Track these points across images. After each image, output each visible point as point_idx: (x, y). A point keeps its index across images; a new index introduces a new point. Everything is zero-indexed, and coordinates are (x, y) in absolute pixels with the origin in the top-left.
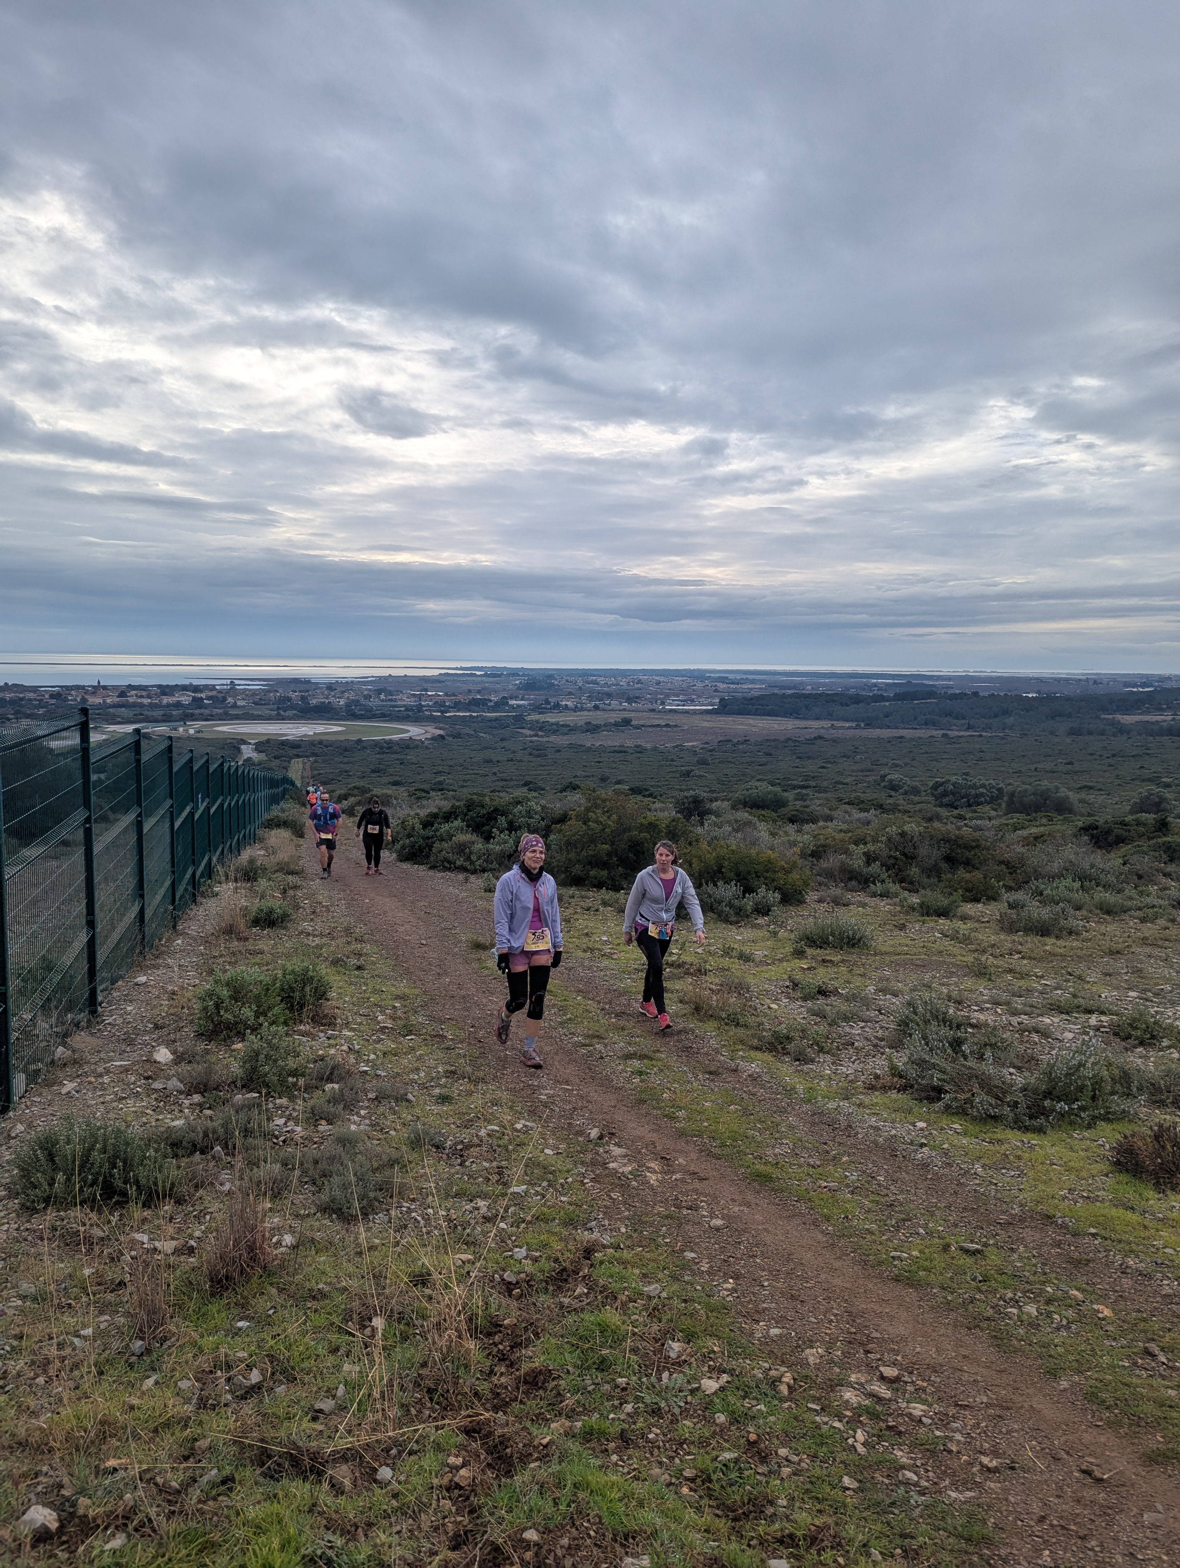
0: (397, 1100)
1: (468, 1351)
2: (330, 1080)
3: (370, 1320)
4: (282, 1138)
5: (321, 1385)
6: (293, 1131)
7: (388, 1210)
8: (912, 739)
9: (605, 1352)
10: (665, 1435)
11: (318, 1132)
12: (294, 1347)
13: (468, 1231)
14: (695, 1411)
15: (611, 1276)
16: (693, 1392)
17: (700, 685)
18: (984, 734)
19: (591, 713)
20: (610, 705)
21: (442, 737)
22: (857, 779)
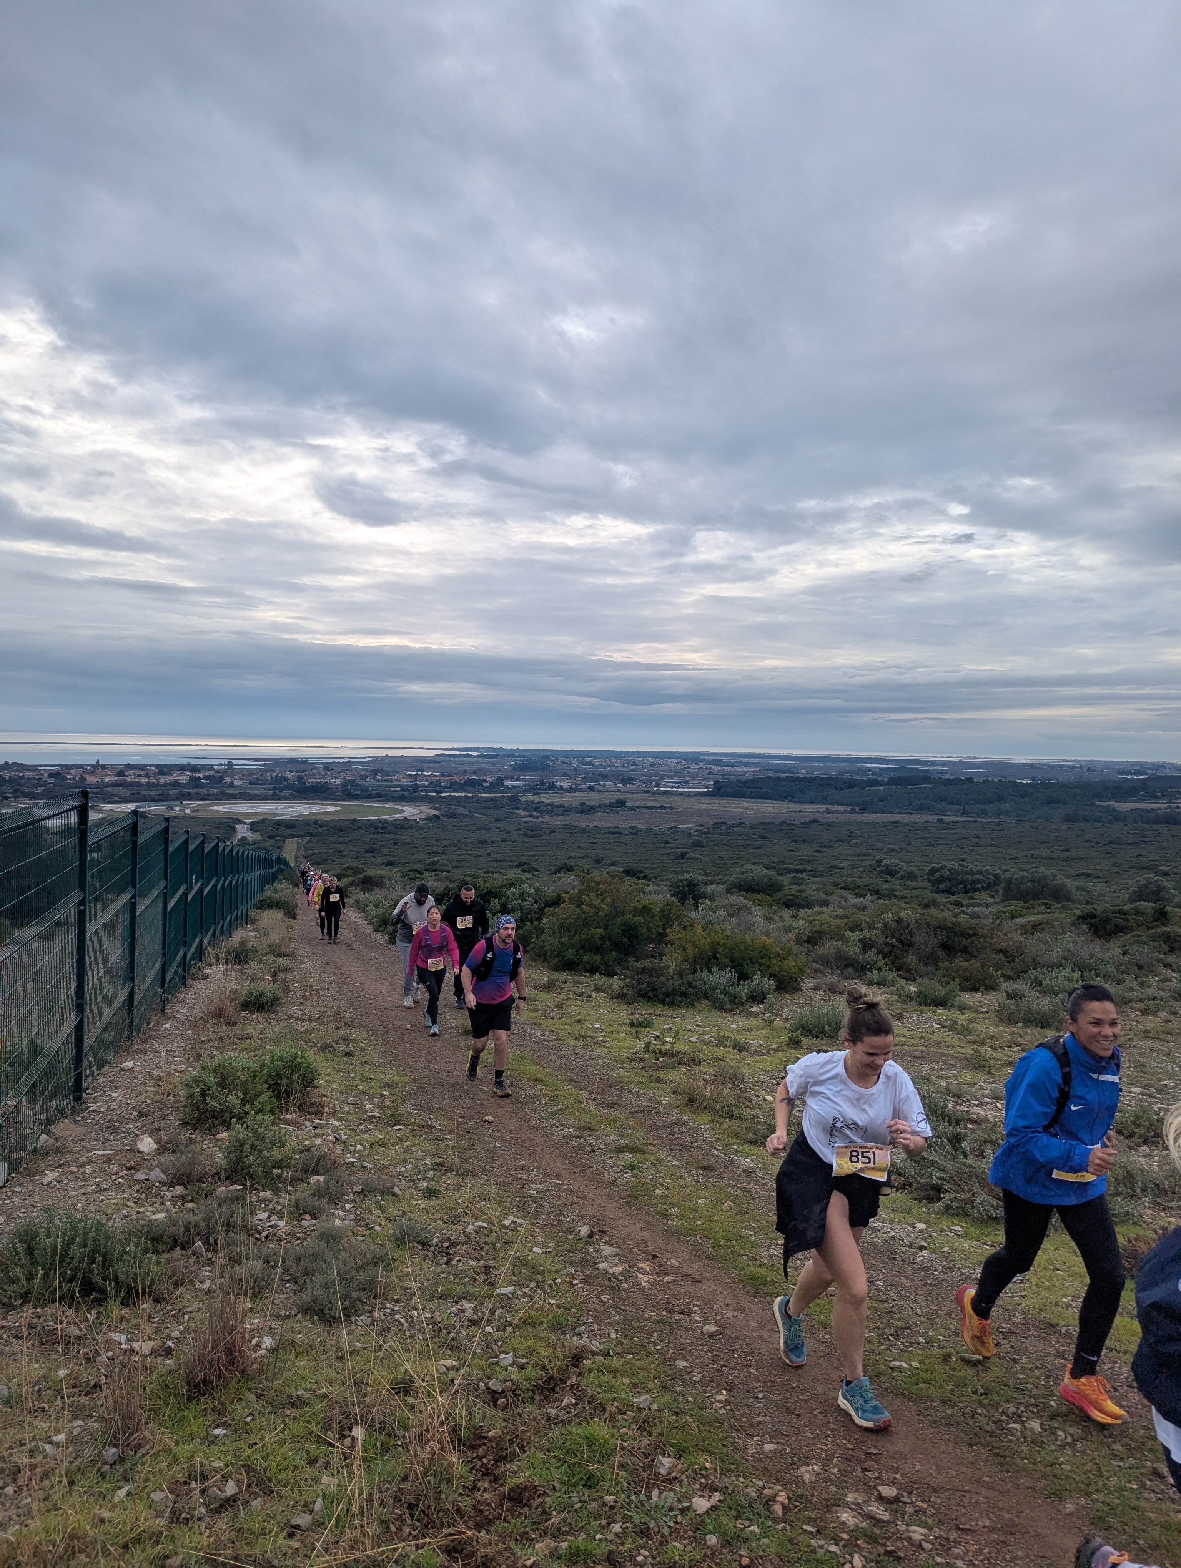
0: (383, 1193)
1: (451, 1465)
2: (315, 1172)
3: (350, 1429)
4: (265, 1234)
5: (298, 1498)
6: (276, 1226)
7: (371, 1312)
8: (908, 825)
9: (593, 1467)
10: (654, 1558)
11: (301, 1226)
12: (272, 1457)
13: (453, 1335)
14: (685, 1532)
15: (600, 1386)
16: (683, 1511)
17: (694, 767)
18: (980, 820)
19: (587, 794)
20: (605, 786)
21: (437, 817)
22: (853, 863)
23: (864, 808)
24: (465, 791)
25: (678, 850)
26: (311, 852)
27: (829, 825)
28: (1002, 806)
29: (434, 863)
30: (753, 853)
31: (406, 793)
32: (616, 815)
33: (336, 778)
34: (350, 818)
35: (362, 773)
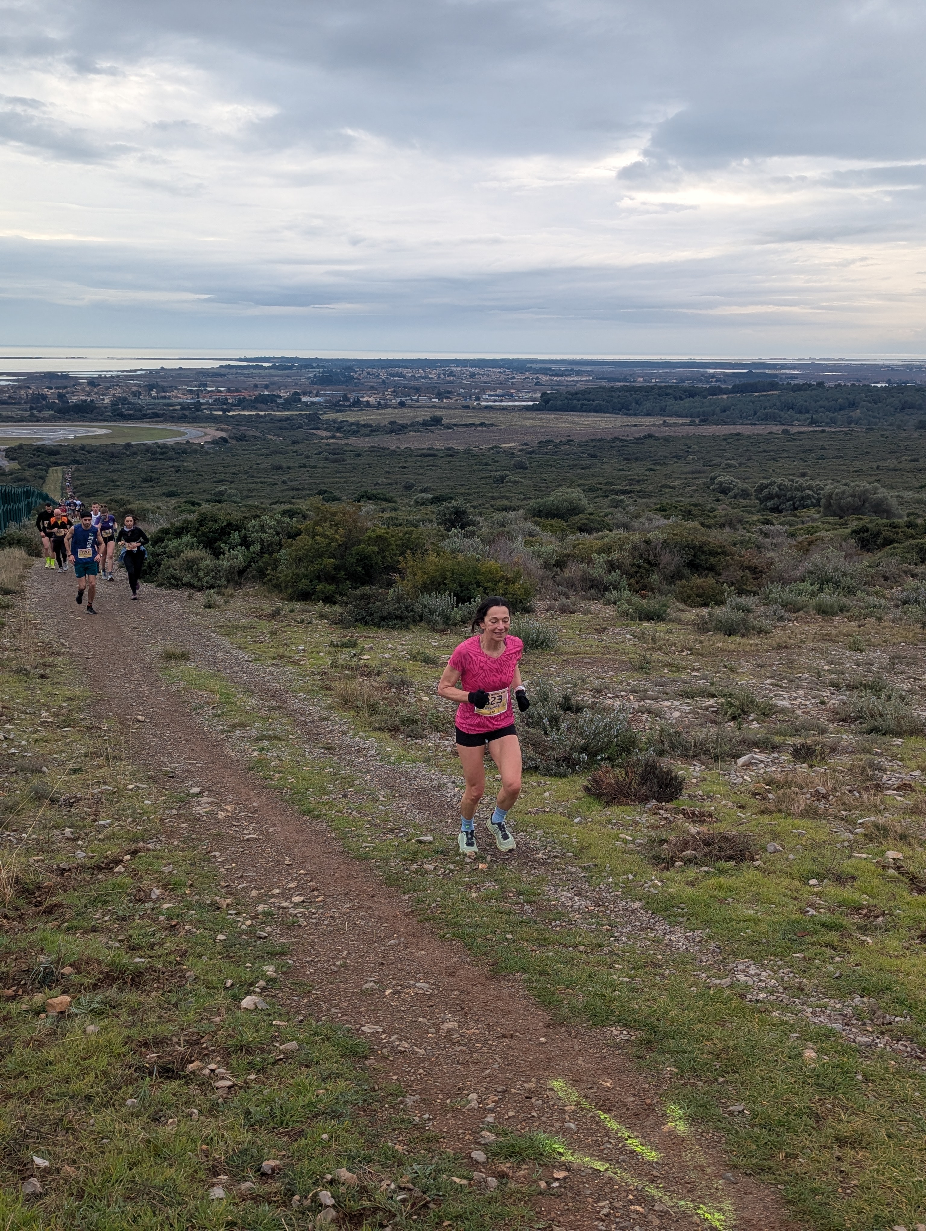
8: (750, 437)
17: (519, 377)
18: (827, 429)
19: (396, 411)
20: (417, 401)
21: (224, 440)
22: (686, 481)
23: (704, 421)
24: (256, 409)
25: (498, 473)
27: (665, 440)
29: (221, 493)
30: (579, 474)
31: (187, 413)
32: (431, 435)
33: (103, 395)
34: (122, 441)
35: (134, 389)
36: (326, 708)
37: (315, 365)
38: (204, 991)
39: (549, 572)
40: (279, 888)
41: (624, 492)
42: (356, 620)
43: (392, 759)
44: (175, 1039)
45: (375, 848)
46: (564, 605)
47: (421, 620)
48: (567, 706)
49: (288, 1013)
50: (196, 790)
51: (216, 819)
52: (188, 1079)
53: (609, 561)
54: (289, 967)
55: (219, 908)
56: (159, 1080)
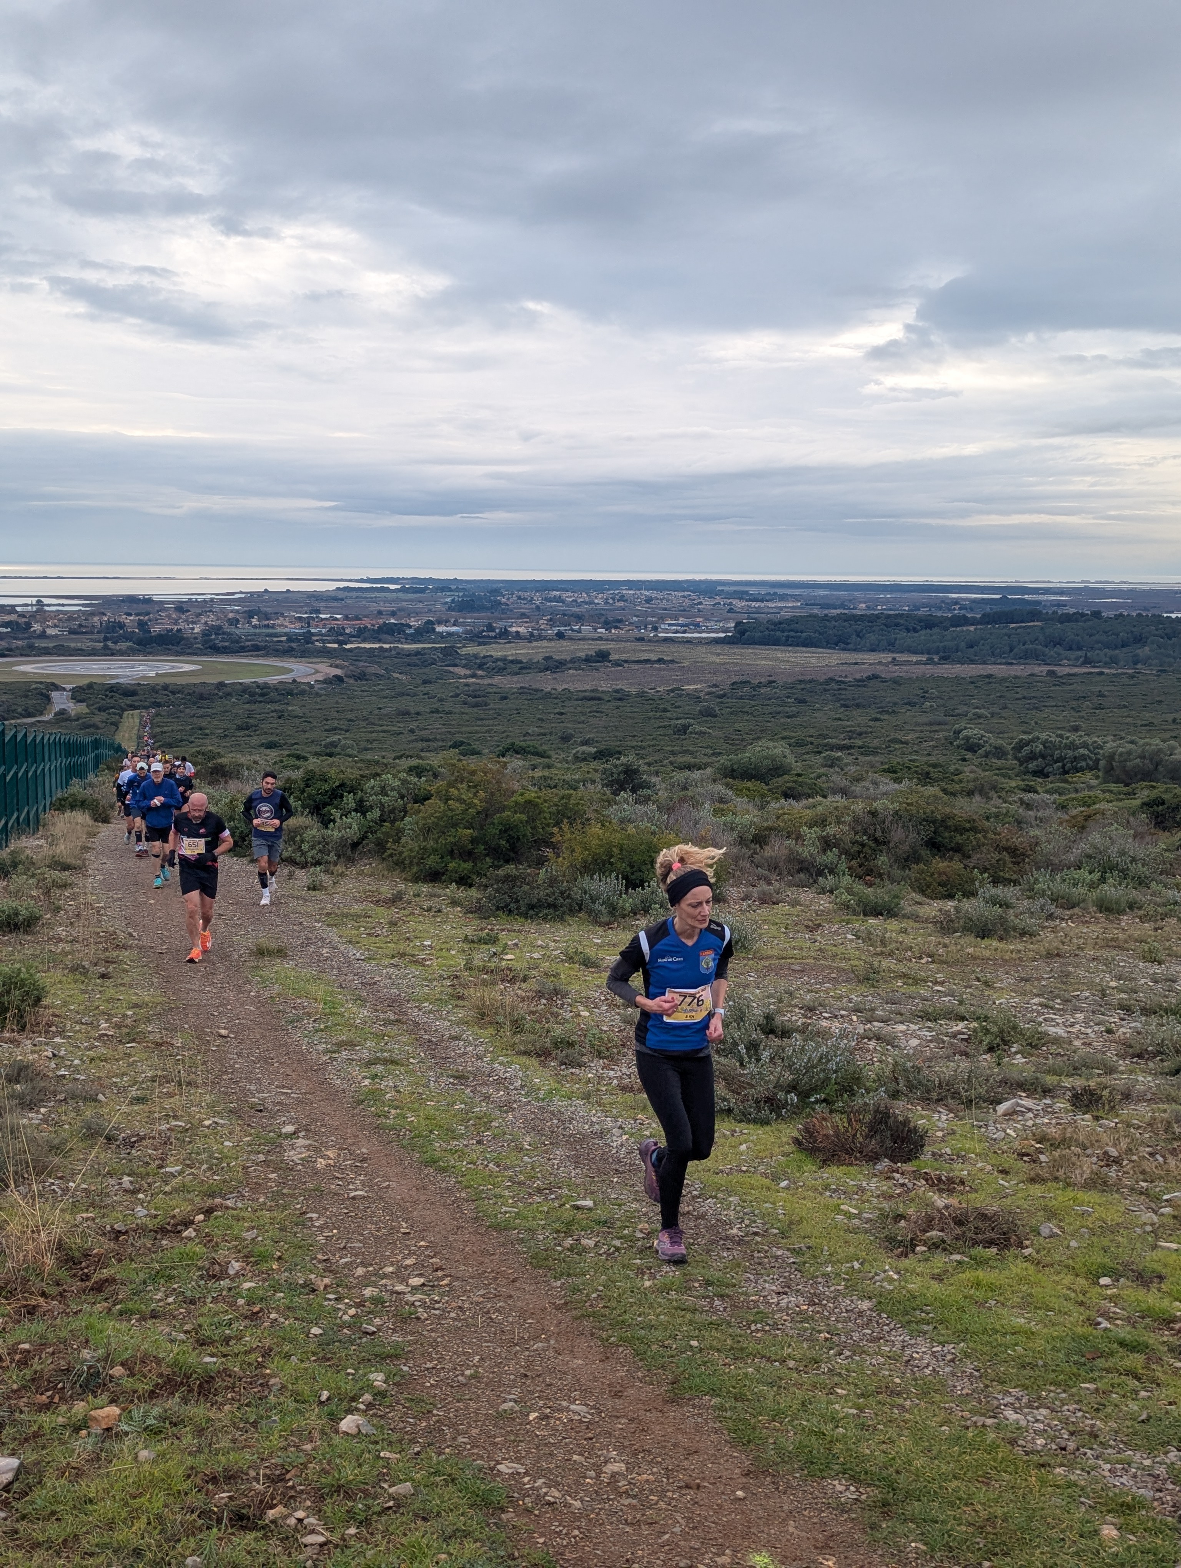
17: (708, 603)
18: (1107, 671)
19: (553, 644)
20: (579, 631)
21: (339, 679)
22: (922, 735)
23: (945, 659)
24: (380, 641)
25: (679, 722)
26: (158, 730)
27: (895, 682)
28: (1139, 651)
29: (333, 745)
30: (783, 724)
31: (294, 645)
32: (594, 673)
33: (193, 623)
34: (213, 680)
35: (231, 616)
36: (458, 1023)
37: (453, 587)
38: (292, 1405)
39: (744, 850)
40: (392, 1264)
41: (842, 748)
42: (498, 908)
43: (541, 1094)
44: (252, 1473)
45: (517, 1214)
46: (764, 893)
47: (581, 909)
48: (769, 1028)
49: (400, 1441)
50: (290, 1129)
51: (314, 1168)
52: (267, 1531)
53: (824, 837)
54: (403, 1376)
55: (314, 1290)
56: (230, 1531)
